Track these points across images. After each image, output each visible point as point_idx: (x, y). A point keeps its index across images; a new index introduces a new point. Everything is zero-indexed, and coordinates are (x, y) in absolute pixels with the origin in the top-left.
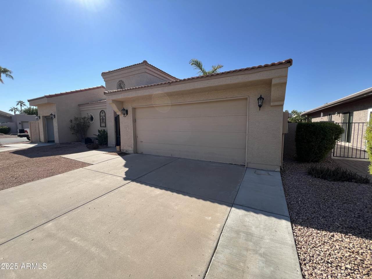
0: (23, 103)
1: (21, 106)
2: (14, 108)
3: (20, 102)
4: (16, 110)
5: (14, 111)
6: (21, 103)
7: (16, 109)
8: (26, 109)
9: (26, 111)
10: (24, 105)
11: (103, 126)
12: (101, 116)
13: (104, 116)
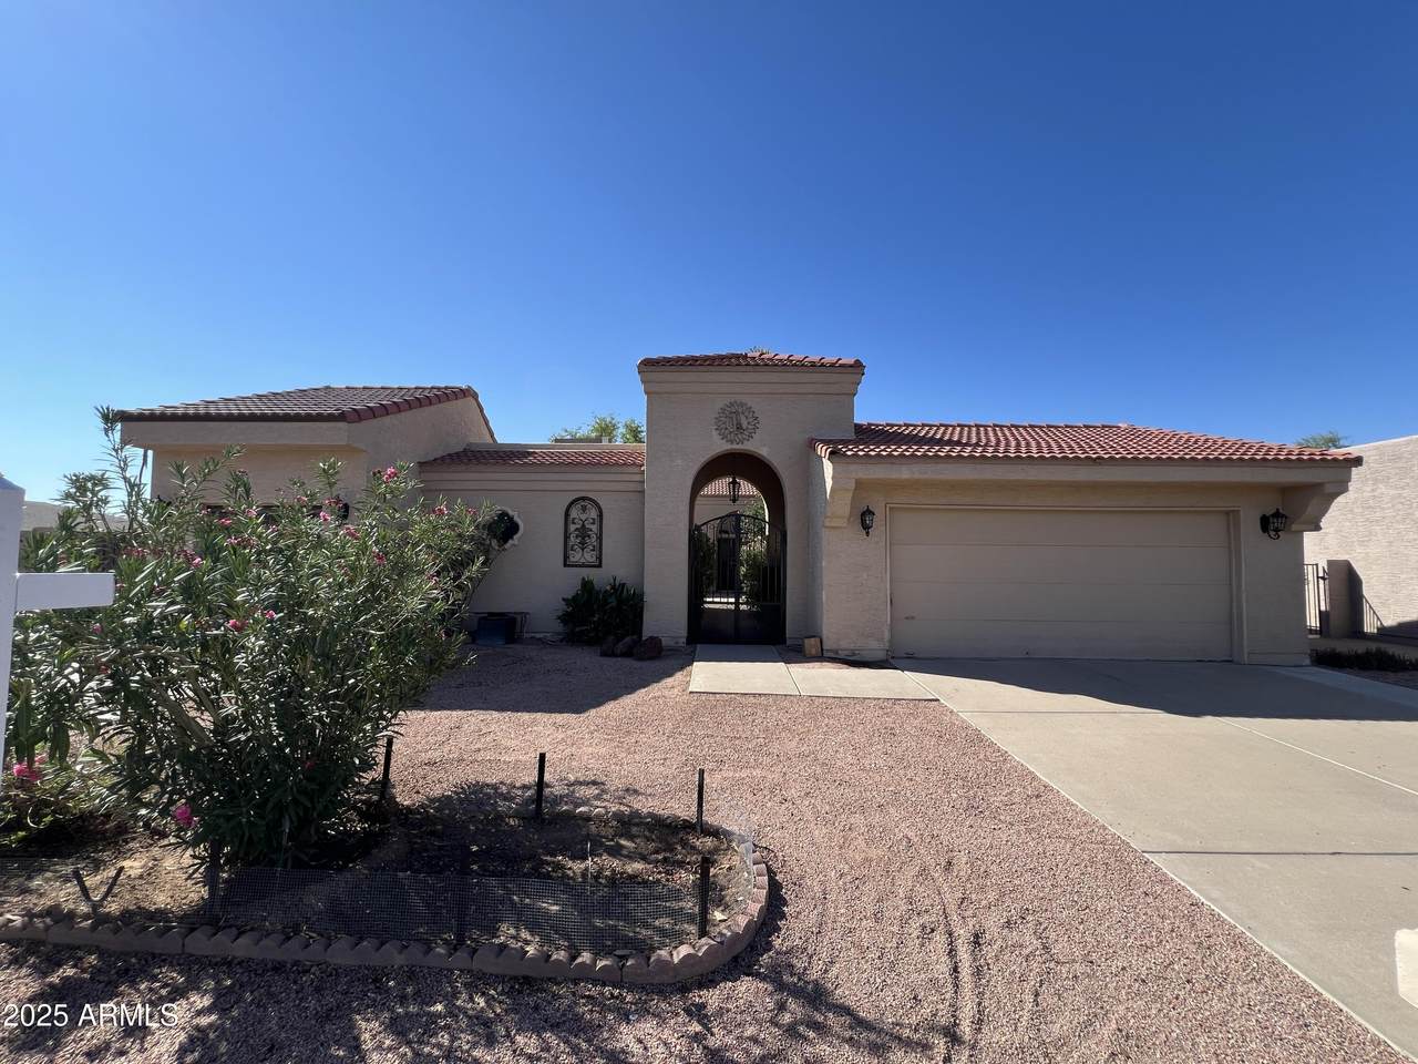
11: (583, 560)
12: (574, 519)
13: (593, 523)
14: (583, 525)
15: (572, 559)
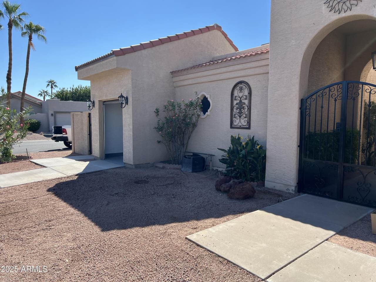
0: (54, 83)
1: (52, 87)
2: (44, 91)
3: (51, 82)
4: (45, 94)
5: (43, 95)
6: (52, 84)
7: (46, 92)
8: (59, 92)
9: (59, 95)
10: (55, 86)
11: (240, 124)
12: (236, 97)
13: (246, 99)
14: (241, 101)
15: (235, 124)
